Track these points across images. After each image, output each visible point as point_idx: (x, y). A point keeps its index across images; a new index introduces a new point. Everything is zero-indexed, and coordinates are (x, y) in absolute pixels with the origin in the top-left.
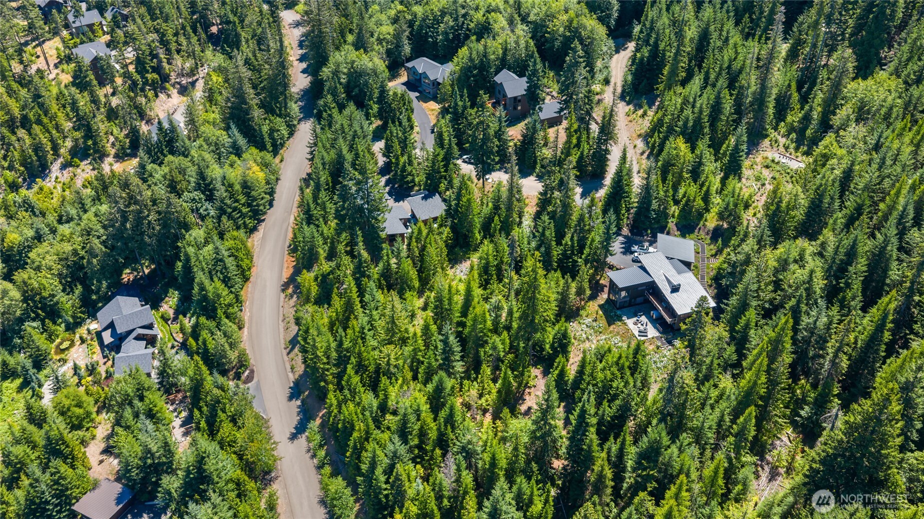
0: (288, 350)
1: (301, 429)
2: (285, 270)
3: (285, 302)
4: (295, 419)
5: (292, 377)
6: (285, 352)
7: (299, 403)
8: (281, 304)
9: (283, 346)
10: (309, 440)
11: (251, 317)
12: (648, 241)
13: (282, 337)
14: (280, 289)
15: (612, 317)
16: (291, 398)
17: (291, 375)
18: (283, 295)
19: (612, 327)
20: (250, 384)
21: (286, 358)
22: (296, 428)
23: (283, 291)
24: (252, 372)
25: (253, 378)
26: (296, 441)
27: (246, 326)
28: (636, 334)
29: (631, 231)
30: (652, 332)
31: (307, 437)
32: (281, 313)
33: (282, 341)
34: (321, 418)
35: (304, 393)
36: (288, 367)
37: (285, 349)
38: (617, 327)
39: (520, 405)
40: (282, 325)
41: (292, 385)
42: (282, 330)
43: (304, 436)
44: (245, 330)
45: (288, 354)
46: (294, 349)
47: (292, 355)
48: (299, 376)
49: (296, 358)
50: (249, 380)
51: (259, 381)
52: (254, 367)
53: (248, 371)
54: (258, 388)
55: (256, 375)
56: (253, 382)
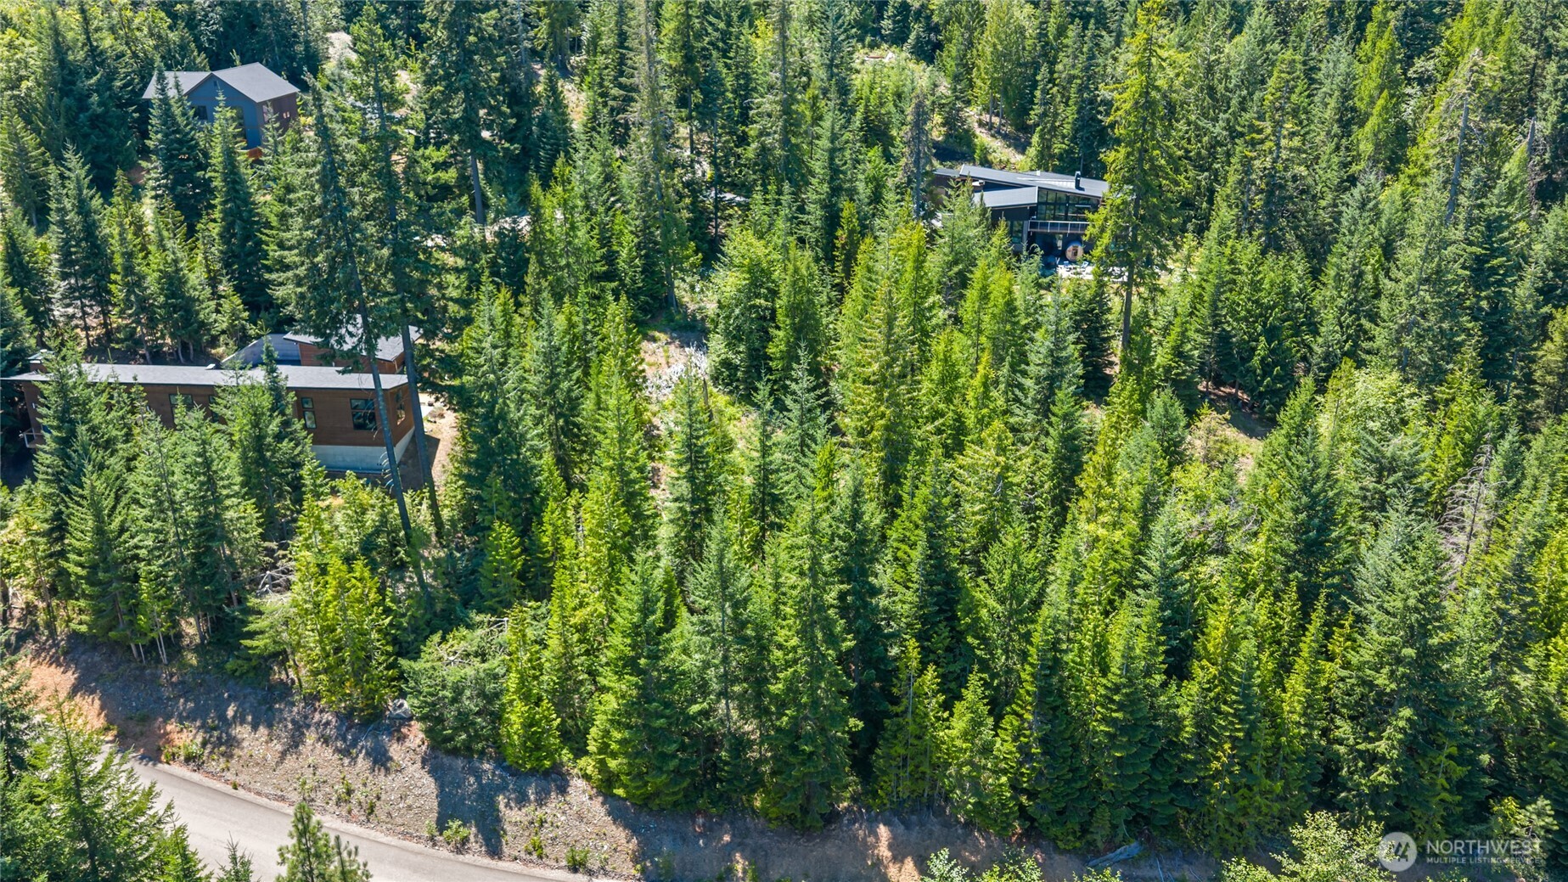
0: (475, 842)
3: (219, 776)
9: (441, 855)
18: (179, 770)
23: (155, 756)
33: (417, 850)
37: (459, 848)
45: (495, 850)
46: (498, 820)
47: (514, 842)
48: (635, 861)
49: (547, 833)
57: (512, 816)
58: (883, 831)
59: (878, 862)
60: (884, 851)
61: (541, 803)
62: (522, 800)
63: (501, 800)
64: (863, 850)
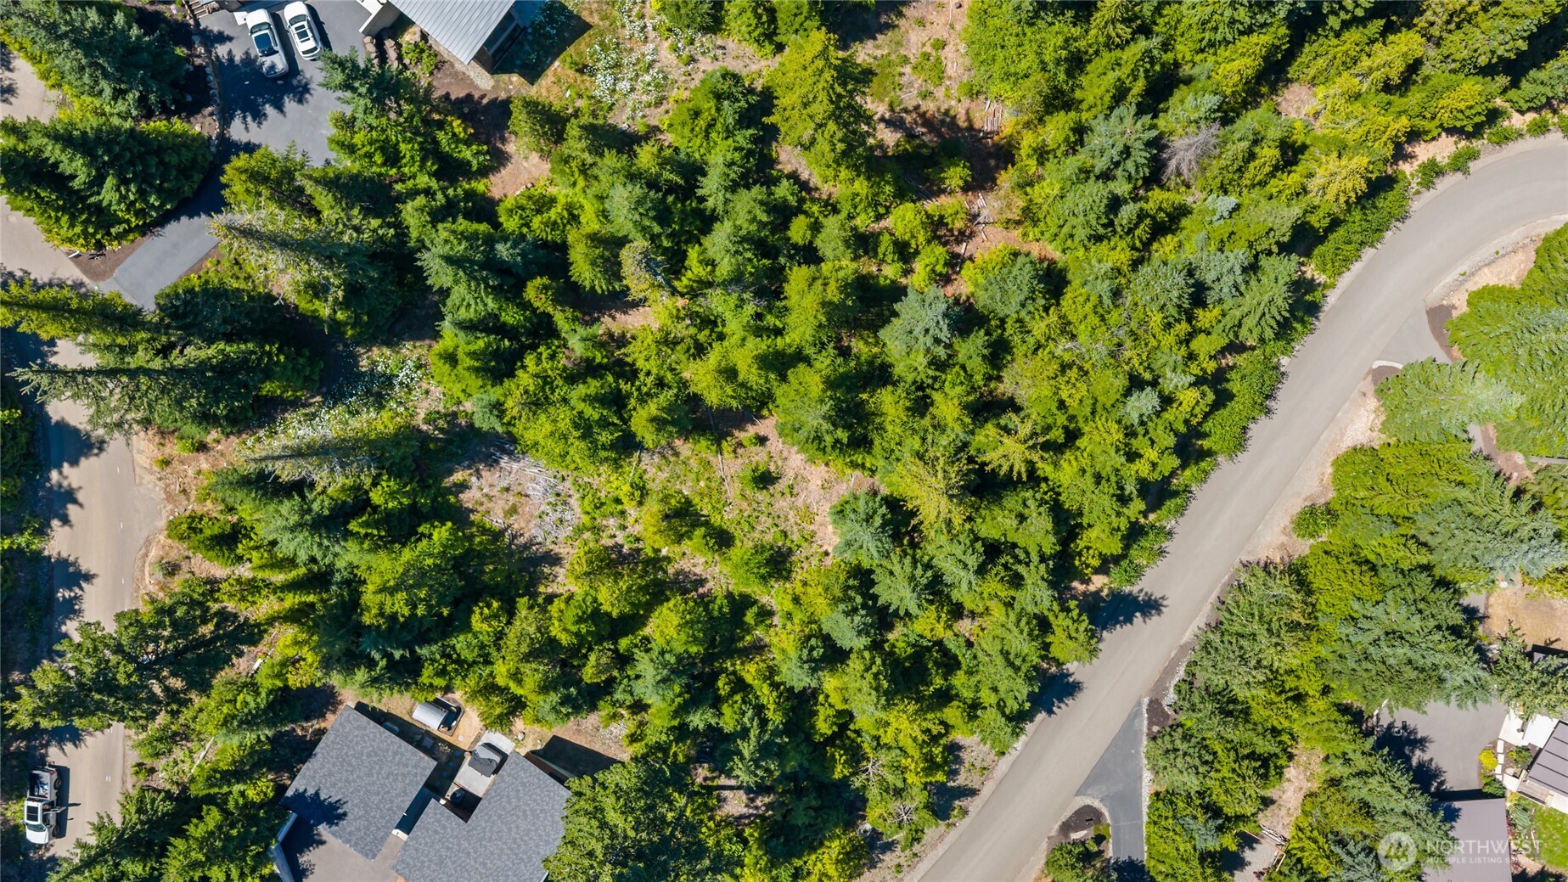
1: (1124, 609)
4: (1113, 638)
6: (974, 805)
9: (963, 824)
12: (209, 50)
13: (941, 849)
15: (560, 30)
19: (586, 16)
20: (1097, 804)
21: (986, 792)
22: (1129, 620)
24: (1066, 827)
25: (1078, 813)
26: (1157, 595)
29: (193, 110)
31: (1133, 580)
33: (953, 834)
36: (1004, 764)
37: (964, 812)
41: (1042, 716)
43: (1135, 589)
46: (959, 788)
47: (975, 781)
50: (1088, 816)
51: (1078, 794)
52: (1053, 833)
53: (1075, 836)
54: (1094, 779)
55: (1068, 813)
56: (1088, 801)
57: (962, 779)
59: (1085, 593)
60: (1082, 588)
61: (962, 762)
62: (956, 773)
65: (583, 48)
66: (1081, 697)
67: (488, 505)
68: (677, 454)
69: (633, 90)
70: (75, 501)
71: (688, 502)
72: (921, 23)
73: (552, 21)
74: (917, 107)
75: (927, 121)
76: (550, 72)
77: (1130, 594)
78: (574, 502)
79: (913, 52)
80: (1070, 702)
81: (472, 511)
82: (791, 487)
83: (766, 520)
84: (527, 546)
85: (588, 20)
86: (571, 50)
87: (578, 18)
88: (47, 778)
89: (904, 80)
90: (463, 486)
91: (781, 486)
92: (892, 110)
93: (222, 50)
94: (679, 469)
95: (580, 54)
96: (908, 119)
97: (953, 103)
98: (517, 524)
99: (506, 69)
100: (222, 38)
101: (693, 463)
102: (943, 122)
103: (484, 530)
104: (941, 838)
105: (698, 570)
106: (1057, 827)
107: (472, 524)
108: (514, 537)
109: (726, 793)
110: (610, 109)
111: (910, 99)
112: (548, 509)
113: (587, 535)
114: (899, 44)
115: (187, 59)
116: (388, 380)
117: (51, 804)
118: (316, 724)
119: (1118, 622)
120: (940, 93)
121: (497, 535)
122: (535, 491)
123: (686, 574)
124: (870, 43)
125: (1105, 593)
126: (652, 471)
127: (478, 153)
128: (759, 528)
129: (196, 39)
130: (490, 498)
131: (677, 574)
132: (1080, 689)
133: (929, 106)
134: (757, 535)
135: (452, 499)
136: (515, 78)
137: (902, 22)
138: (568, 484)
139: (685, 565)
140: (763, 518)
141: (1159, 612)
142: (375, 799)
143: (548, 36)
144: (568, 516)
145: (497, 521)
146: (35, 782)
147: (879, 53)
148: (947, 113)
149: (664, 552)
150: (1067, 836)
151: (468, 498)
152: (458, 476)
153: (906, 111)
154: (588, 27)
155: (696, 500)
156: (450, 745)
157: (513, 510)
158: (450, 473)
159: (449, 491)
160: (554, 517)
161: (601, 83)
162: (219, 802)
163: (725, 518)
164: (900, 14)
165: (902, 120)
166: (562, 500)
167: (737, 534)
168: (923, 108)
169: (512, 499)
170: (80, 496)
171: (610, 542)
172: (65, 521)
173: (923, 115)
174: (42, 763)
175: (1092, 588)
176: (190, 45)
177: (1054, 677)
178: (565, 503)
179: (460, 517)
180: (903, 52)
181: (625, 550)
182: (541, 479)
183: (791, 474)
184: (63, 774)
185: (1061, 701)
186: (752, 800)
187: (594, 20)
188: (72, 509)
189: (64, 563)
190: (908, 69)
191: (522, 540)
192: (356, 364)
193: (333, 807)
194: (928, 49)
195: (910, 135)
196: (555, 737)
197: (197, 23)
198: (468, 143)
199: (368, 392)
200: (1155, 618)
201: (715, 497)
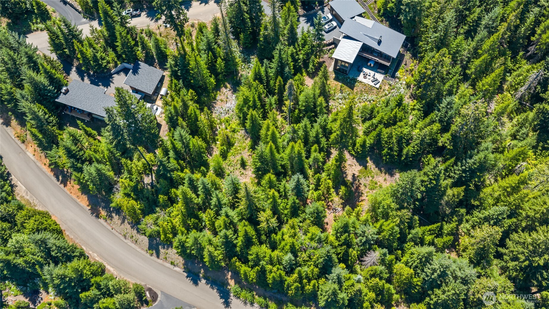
0: (155, 254)
1: (225, 295)
2: (78, 201)
3: (109, 224)
4: (214, 293)
5: (179, 270)
6: (154, 258)
7: (204, 281)
8: (110, 228)
9: (148, 255)
10: (238, 297)
11: (100, 255)
12: (319, 10)
13: (139, 250)
14: (93, 218)
15: (350, 83)
16: (196, 283)
17: (176, 269)
18: (102, 221)
19: (355, 88)
20: (159, 299)
21: (159, 261)
22: (222, 298)
23: (98, 216)
24: (150, 290)
25: (155, 293)
26: (231, 305)
27: (105, 264)
28: (372, 84)
29: (304, 9)
30: (380, 77)
31: (235, 296)
32: (117, 234)
33: (144, 253)
34: (231, 279)
35: (200, 272)
36: (168, 265)
37: (152, 255)
38: (358, 87)
39: (346, 177)
40: (128, 242)
41: (186, 274)
42: (133, 245)
43: (232, 298)
44: (108, 267)
45: (158, 257)
46: (159, 251)
47: (162, 256)
48: (183, 265)
49: (167, 256)
50: (154, 297)
51: (162, 292)
52: (148, 286)
53: (148, 293)
54: (167, 296)
55: (155, 290)
56: (159, 296)
57: (162, 251)
58: (230, 273)
59: (227, 279)
60: (229, 277)
61: (167, 249)
62: (164, 248)
63: (160, 247)
64: (225, 275)
65: (347, 90)
66: (193, 286)
67: (222, 95)
68: (246, 139)
69: (340, 104)
70: (206, 4)
71: (233, 145)
72: (385, 180)
73: (351, 80)
74: (361, 184)
75: (358, 188)
76: (338, 83)
77: (230, 296)
78: (227, 115)
79: (376, 179)
80: (192, 283)
81: (220, 91)
82: (243, 174)
83: (231, 169)
84: (213, 107)
85: (355, 89)
86: (345, 87)
87: (354, 86)
88: (138, 12)
89: (367, 178)
90: (226, 87)
91: (243, 171)
92: (358, 177)
93: (320, 12)
94: (242, 141)
95: (345, 89)
96: (357, 182)
97: (366, 194)
98: (219, 103)
99: (335, 73)
100: (323, 12)
101: (244, 144)
102: (359, 193)
103: (215, 96)
104: (143, 249)
105: (214, 153)
106: (150, 287)
107: (216, 92)
108: (215, 103)
109: (150, 177)
110: (334, 100)
111: (362, 181)
112: (224, 109)
113: (219, 121)
114: (377, 175)
115: (316, 5)
116: (249, 62)
117: (132, 14)
118: (158, 67)
119: (220, 294)
120: (367, 190)
121: (215, 99)
122: (228, 105)
123: (212, 150)
124: (374, 166)
125: (229, 287)
126: (239, 134)
127: (312, 69)
128: (229, 168)
129: (321, 7)
130: (224, 94)
131: (212, 148)
132: (196, 286)
133: (362, 188)
134: (227, 167)
135: (222, 85)
136: (334, 76)
137: (383, 174)
138: (232, 113)
139: (215, 149)
140: (233, 168)
141: (226, 307)
142: (140, 81)
143: (347, 80)
144: (223, 115)
145: (218, 97)
146: (137, 10)
147: (372, 169)
148: (362, 193)
149: (218, 142)
150: (147, 290)
151: (223, 90)
152: (228, 86)
153: (359, 181)
154: (353, 89)
155: (234, 147)
156: (156, 99)
157: (222, 101)
158: (229, 84)
159: (224, 84)
160: (222, 111)
161: (339, 95)
162: (136, 45)
163: (230, 157)
164: (386, 174)
165: (355, 180)
166: (227, 112)
167: (227, 161)
168: (361, 186)
169: (225, 100)
170: (207, 5)
171: (218, 128)
172: (201, 4)
173: (359, 186)
174: (142, 11)
175: (230, 281)
176: (319, 6)
177: (199, 276)
178: (226, 113)
179: (217, 88)
180: (375, 176)
181: (216, 132)
182: (232, 105)
183: (247, 173)
184: (139, 16)
185: (191, 280)
186: (149, 185)
187: (355, 91)
188: (204, 4)
189: (190, 5)
190: (371, 179)
191: (214, 105)
192: (252, 55)
193: (137, 72)
194: (379, 184)
195: (352, 184)
196: (161, 125)
197: (325, 6)
198: (313, 65)
199: (246, 59)
200: (223, 306)
201: (236, 153)
